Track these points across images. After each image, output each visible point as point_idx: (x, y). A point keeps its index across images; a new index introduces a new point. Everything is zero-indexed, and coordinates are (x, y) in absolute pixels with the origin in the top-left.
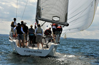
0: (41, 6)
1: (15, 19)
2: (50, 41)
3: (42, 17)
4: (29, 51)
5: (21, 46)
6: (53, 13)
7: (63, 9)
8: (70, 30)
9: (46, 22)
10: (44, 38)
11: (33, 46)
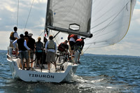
0: (53, 8)
1: (15, 29)
2: (65, 61)
3: (55, 25)
4: (36, 76)
5: (24, 67)
6: (70, 19)
7: (85, 13)
8: (95, 43)
9: (60, 33)
10: (58, 56)
11: (42, 68)
